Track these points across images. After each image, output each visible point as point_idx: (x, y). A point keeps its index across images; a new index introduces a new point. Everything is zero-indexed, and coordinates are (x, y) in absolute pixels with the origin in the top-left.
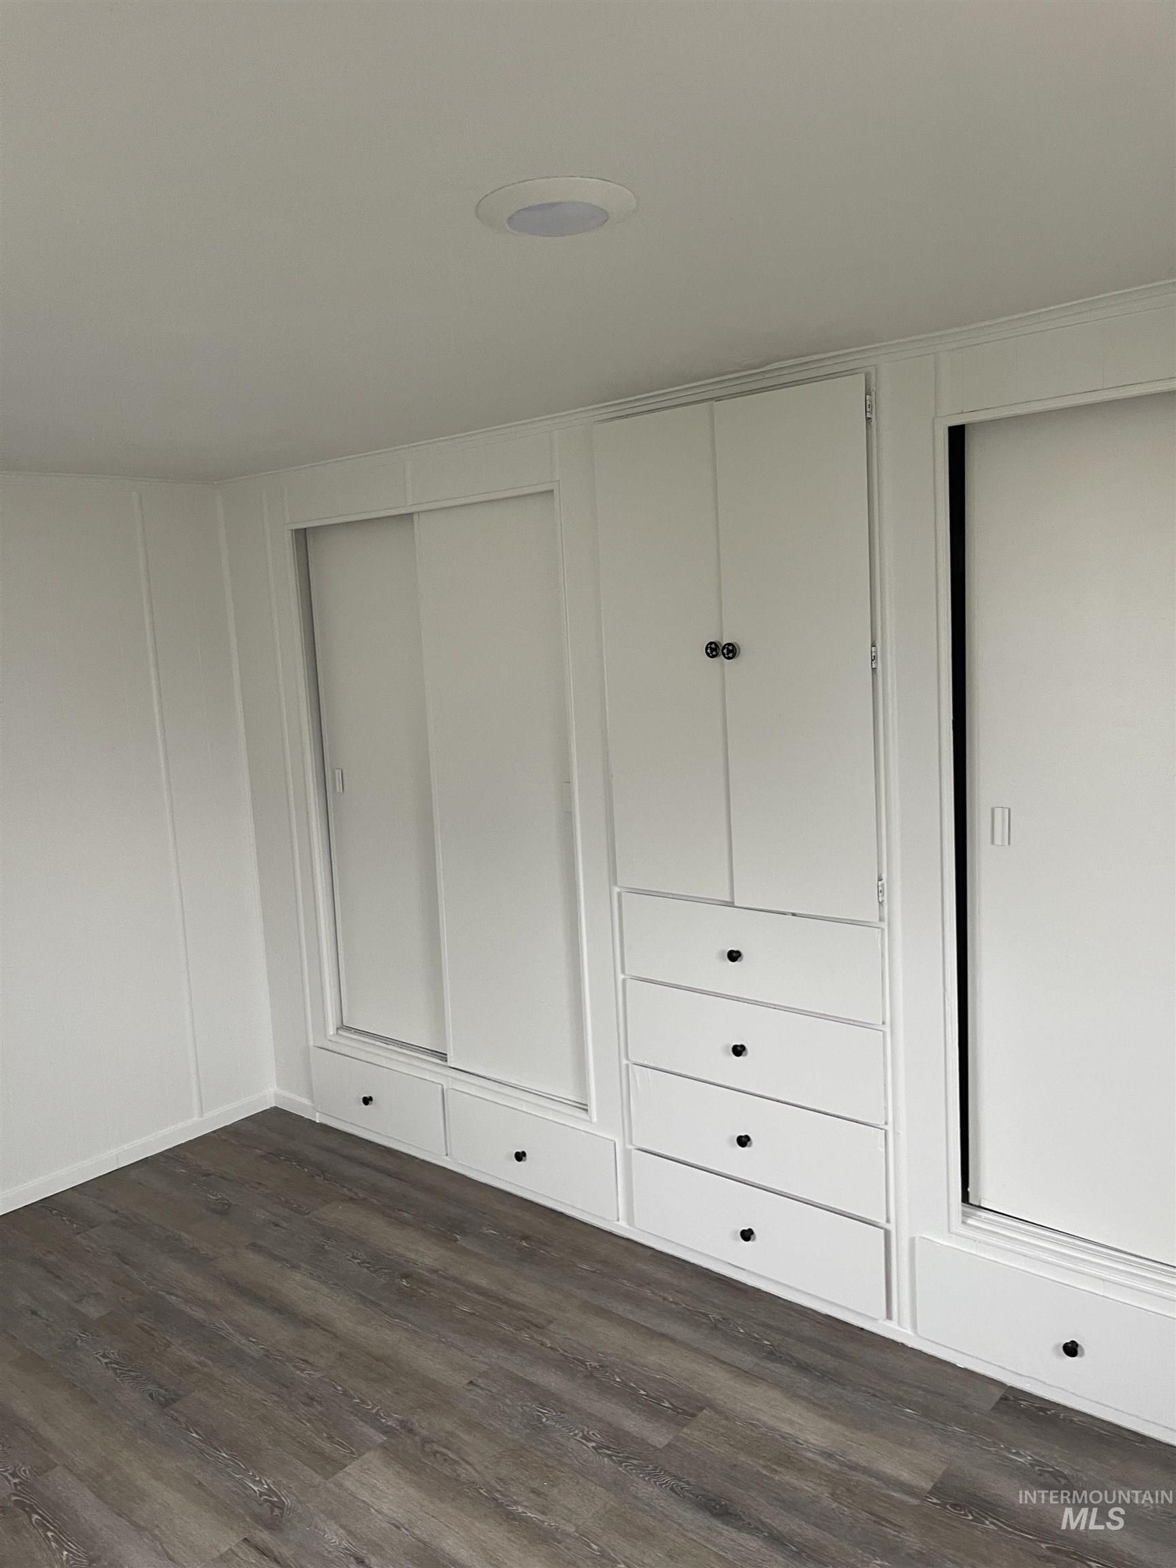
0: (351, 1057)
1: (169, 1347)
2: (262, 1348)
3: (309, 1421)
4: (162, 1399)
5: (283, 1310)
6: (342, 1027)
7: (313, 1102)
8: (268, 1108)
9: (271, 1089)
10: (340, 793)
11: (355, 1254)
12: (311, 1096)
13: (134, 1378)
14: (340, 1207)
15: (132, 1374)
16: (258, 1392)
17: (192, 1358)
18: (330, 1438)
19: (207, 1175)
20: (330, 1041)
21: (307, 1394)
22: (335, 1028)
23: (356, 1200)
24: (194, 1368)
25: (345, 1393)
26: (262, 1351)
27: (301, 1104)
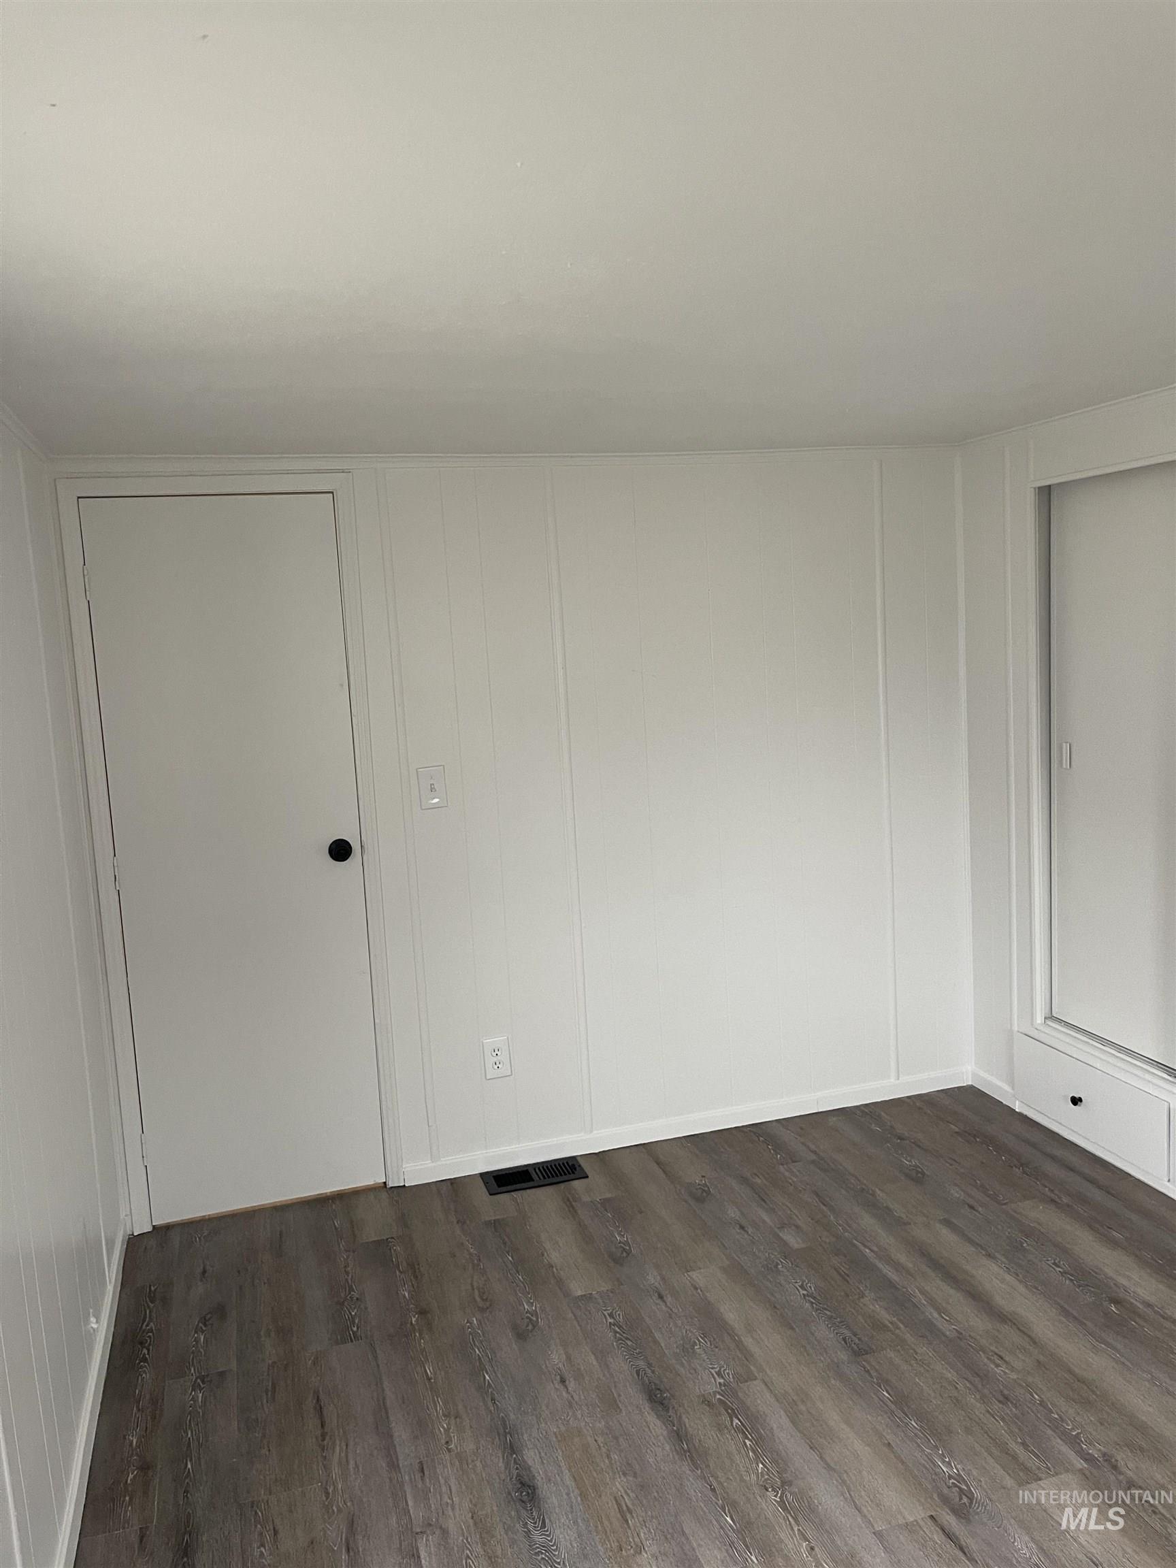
0: (1059, 1051)
1: (863, 1297)
2: (954, 1329)
3: (1003, 1419)
4: (855, 1347)
5: (978, 1297)
6: (1050, 1017)
7: (1013, 1089)
8: (965, 1085)
9: (969, 1067)
10: (1066, 769)
11: (1056, 1261)
12: (1012, 1083)
13: (830, 1318)
14: (1041, 1207)
15: (827, 1312)
16: (950, 1372)
17: (885, 1316)
18: (1024, 1444)
19: (902, 1139)
20: (1037, 1029)
21: (1001, 1392)
22: (1043, 1018)
23: (1059, 1203)
24: (885, 1326)
25: (1042, 1403)
26: (954, 1331)
27: (999, 1088)
